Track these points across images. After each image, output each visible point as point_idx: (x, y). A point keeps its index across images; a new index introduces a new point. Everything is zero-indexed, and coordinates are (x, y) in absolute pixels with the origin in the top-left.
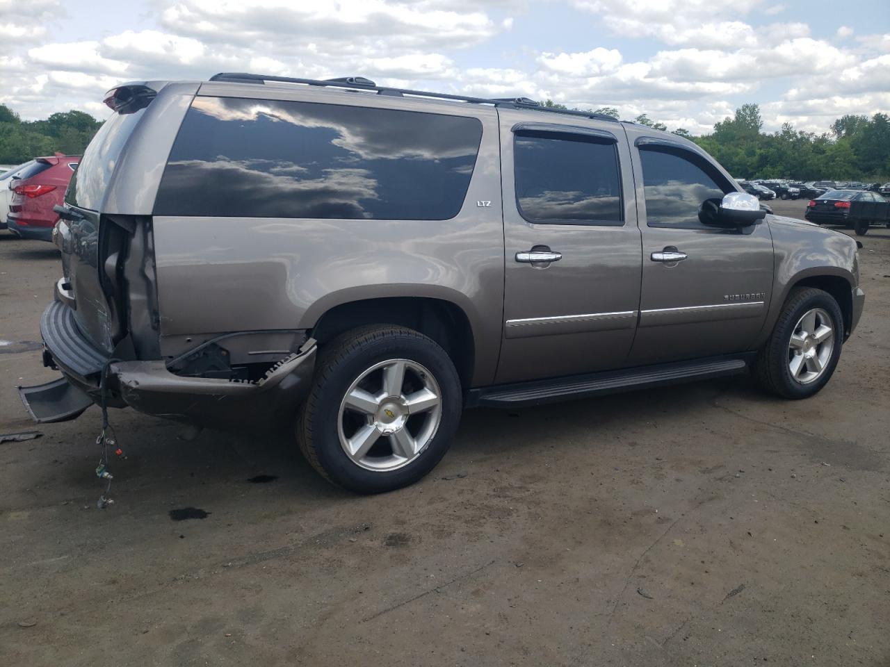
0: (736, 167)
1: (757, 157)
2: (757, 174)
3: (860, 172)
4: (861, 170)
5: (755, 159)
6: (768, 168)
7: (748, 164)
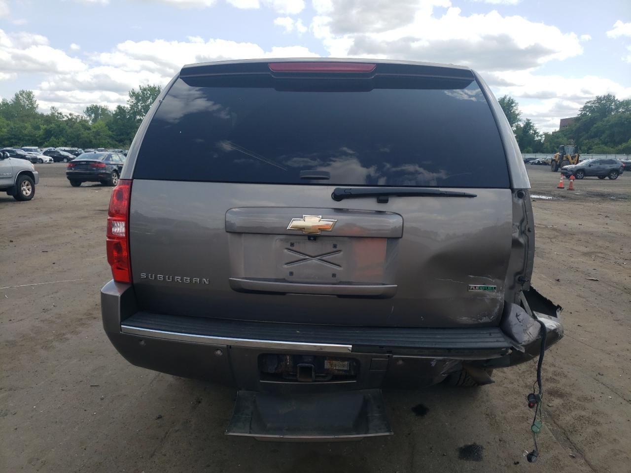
0: (27, 138)
1: (42, 130)
2: (45, 143)
3: (117, 143)
4: (117, 141)
5: (41, 132)
6: (53, 139)
7: (37, 136)
